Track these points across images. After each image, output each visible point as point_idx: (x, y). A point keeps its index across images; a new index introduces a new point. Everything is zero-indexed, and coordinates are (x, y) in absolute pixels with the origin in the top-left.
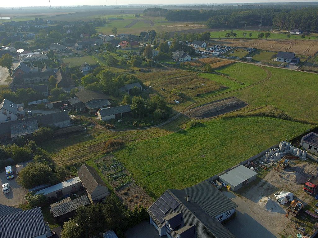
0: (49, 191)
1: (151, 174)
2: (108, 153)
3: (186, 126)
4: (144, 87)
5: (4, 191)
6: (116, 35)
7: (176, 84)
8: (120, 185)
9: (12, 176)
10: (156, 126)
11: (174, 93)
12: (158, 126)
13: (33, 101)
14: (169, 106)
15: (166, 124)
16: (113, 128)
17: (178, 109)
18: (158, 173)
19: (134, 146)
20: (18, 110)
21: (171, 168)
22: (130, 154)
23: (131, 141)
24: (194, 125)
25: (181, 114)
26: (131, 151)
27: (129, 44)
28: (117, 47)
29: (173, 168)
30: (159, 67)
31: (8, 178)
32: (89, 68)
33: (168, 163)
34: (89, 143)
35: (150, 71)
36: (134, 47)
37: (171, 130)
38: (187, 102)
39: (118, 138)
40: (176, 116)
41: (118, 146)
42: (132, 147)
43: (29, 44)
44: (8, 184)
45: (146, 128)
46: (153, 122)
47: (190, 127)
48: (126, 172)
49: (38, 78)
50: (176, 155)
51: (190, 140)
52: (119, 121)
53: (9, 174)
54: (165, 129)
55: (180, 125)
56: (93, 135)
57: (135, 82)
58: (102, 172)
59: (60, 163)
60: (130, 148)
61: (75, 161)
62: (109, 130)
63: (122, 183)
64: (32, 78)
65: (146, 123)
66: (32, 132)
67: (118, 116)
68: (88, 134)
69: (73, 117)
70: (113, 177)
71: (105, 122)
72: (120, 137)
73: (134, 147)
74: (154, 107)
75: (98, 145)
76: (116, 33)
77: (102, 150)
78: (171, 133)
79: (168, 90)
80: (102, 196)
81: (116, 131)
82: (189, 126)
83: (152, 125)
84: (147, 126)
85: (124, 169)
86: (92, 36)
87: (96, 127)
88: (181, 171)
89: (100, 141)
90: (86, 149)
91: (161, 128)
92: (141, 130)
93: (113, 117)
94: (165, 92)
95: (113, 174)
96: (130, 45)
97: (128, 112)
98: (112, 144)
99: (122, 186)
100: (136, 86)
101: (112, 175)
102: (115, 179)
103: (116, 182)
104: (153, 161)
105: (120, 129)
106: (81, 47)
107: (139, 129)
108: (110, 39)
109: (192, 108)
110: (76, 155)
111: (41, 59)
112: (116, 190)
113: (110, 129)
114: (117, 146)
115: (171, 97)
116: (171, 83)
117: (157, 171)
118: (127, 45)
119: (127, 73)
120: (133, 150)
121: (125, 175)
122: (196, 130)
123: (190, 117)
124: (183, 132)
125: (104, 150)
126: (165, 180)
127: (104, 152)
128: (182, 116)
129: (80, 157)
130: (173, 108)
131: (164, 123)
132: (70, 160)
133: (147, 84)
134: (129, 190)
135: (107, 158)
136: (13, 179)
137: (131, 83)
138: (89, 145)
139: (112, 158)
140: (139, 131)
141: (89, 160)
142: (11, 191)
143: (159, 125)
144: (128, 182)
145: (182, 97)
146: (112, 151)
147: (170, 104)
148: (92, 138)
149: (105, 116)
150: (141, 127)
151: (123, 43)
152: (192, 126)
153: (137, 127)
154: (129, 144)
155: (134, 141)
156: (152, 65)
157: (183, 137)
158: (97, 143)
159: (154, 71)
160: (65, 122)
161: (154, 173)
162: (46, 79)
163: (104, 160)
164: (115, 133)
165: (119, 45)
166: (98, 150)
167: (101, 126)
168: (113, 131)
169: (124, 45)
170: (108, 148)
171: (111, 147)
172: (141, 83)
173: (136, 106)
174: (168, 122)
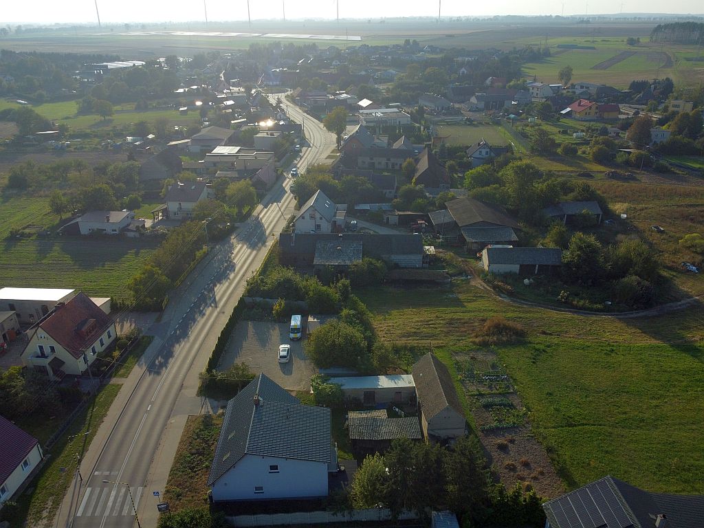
0: (353, 385)
1: (575, 425)
2: (485, 345)
4: (608, 214)
5: (281, 357)
6: (566, 84)
7: (700, 223)
8: (495, 424)
9: (298, 335)
10: (617, 315)
11: (689, 243)
12: (622, 317)
13: (365, 203)
14: (665, 273)
15: (645, 318)
16: (511, 294)
17: (689, 287)
18: (592, 428)
19: (549, 346)
20: (335, 216)
21: (630, 428)
22: (534, 362)
23: (544, 333)
25: (696, 301)
26: (538, 357)
27: (594, 108)
28: (563, 112)
29: (638, 432)
30: (663, 171)
31: (292, 335)
32: (487, 153)
33: (625, 413)
34: (449, 313)
35: (634, 179)
36: (606, 115)
37: (655, 334)
39: (514, 319)
40: (679, 303)
41: (511, 336)
42: (542, 347)
43: (383, 91)
44: (289, 346)
45: (589, 314)
46: (610, 303)
48: (515, 400)
49: (384, 161)
50: (655, 402)
52: (526, 281)
53: (295, 330)
54: (640, 329)
55: (688, 328)
56: (461, 297)
57: (587, 200)
58: (462, 382)
59: (384, 337)
60: (537, 350)
61: (412, 342)
62: (499, 296)
63: (500, 421)
64: (372, 159)
65: (592, 302)
66: (348, 263)
67: (526, 270)
68: (453, 292)
69: (431, 249)
70: (483, 401)
71: (495, 275)
72: (520, 318)
73: (548, 350)
74: (624, 267)
75: (467, 323)
76: (569, 79)
77: (473, 335)
78: (654, 342)
79: (672, 234)
80: (450, 433)
81: (514, 301)
83: (607, 310)
84: (591, 310)
85: (511, 393)
86: (512, 83)
87: (473, 283)
88: (659, 446)
89: (473, 314)
90: (440, 324)
91: (629, 322)
92: (576, 316)
93: (516, 268)
94: (664, 236)
95: (484, 394)
96: (597, 111)
97: (552, 266)
98: (499, 329)
99: (498, 428)
100: (588, 209)
101: (481, 395)
102: (487, 406)
103: (487, 414)
104: (586, 397)
105: (524, 300)
106: (482, 105)
107: (570, 312)
108: (550, 93)
110: (418, 331)
111: (398, 123)
112: (483, 431)
113: (502, 295)
114: (509, 336)
115: (675, 252)
116: (687, 217)
117: (592, 422)
118: (588, 111)
119: (573, 174)
120: (544, 356)
121: (511, 406)
124: (690, 349)
125: (476, 337)
126: (607, 452)
127: (477, 340)
128: (696, 307)
129: (426, 337)
130: (677, 282)
131: (641, 314)
132: (404, 336)
133: (620, 208)
134: (512, 441)
135: (480, 356)
136: (298, 340)
137: (576, 200)
138: (450, 316)
139: (491, 358)
140: (569, 315)
141: (441, 347)
142: (290, 362)
143: (626, 315)
144: (514, 423)
146: (496, 344)
147: (670, 268)
148: (458, 303)
149: (499, 263)
150: (576, 307)
151: (579, 105)
153: (567, 305)
154: (539, 340)
155: (551, 334)
156: (643, 164)
157: (687, 361)
158: (467, 316)
159: (646, 180)
160: (412, 257)
161: (583, 425)
162: (396, 164)
163: (472, 358)
164: (512, 306)
165: (569, 109)
166: (465, 332)
167: (483, 284)
168: (507, 300)
169: (580, 109)
170: (487, 335)
171: (493, 334)
172: (602, 204)
173: (578, 255)
174: (652, 312)
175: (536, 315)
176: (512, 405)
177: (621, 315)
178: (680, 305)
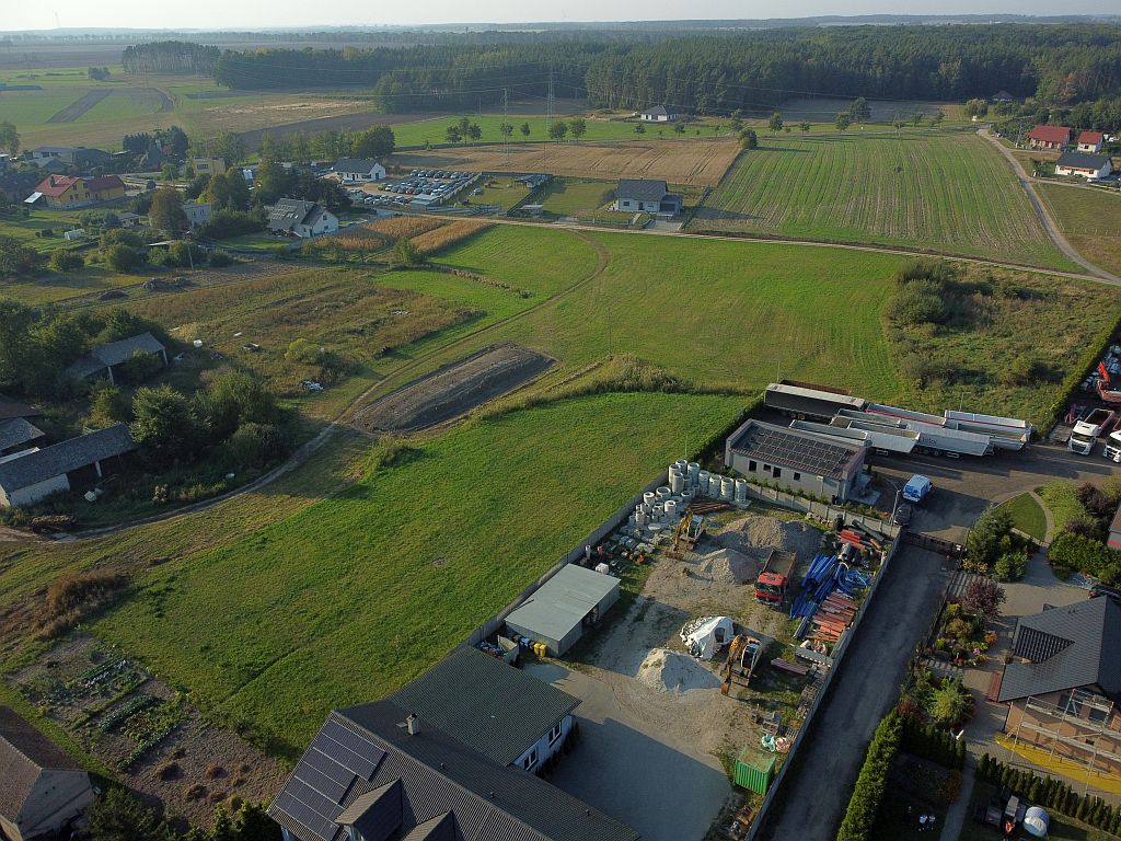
1: (262, 671)
2: (63, 632)
3: (361, 469)
4: (174, 346)
6: (14, 152)
7: (299, 322)
8: (141, 746)
10: (249, 487)
11: (297, 355)
12: (257, 487)
14: (286, 405)
15: (286, 475)
16: (71, 528)
17: (320, 412)
18: (284, 661)
19: (172, 579)
21: (330, 631)
22: (160, 616)
23: (156, 563)
24: (388, 459)
25: (337, 427)
26: (162, 604)
27: (80, 185)
28: (30, 200)
29: (342, 630)
30: (221, 263)
33: (316, 615)
35: (188, 284)
36: (105, 195)
37: (309, 491)
38: (352, 380)
39: (96, 565)
40: (319, 438)
41: (103, 594)
42: (162, 586)
45: (210, 503)
46: (233, 475)
47: (377, 470)
48: (156, 689)
50: (344, 581)
51: (386, 514)
52: (90, 496)
54: (287, 493)
55: (340, 467)
57: (134, 333)
58: (50, 714)
60: (156, 594)
62: (52, 538)
63: (146, 737)
65: (207, 485)
70: (103, 723)
71: (28, 509)
72: (106, 558)
73: (174, 585)
74: (229, 416)
75: (11, 612)
76: (16, 144)
77: (34, 625)
78: (312, 502)
79: (272, 349)
80: (69, 811)
81: (82, 537)
82: (374, 465)
83: (233, 487)
84: (211, 495)
85: (145, 682)
88: (372, 633)
89: (16, 591)
91: (268, 491)
92: (193, 515)
93: (61, 482)
94: (263, 355)
95: (101, 711)
96: (88, 190)
97: (123, 455)
98: (77, 593)
99: (148, 750)
100: (141, 348)
101: (95, 715)
102: (115, 727)
103: (120, 740)
104: (258, 623)
105: (99, 527)
107: (182, 512)
109: (372, 400)
112: (125, 770)
113: (57, 535)
114: (100, 596)
115: (286, 372)
116: (280, 320)
117: (280, 653)
118: (73, 193)
119: (92, 300)
120: (171, 598)
121: (155, 702)
122: (402, 476)
123: (371, 435)
124: (357, 492)
125: (41, 626)
126: (317, 681)
127: (45, 631)
128: (341, 436)
130: (304, 410)
133: (183, 332)
134: (181, 754)
135: (63, 654)
137: (115, 339)
139: (85, 647)
140: (182, 518)
143: (260, 482)
144: (172, 725)
145: (328, 366)
146: (82, 620)
147: (290, 396)
149: (24, 485)
150: (187, 502)
151: (54, 185)
152: (384, 463)
153: (172, 504)
154: (152, 578)
155: (167, 560)
156: (191, 259)
157: (358, 509)
158: (6, 600)
159: (206, 282)
161: (271, 664)
163: (50, 665)
164: (83, 545)
165: (38, 195)
167: (12, 531)
168: (70, 540)
169: (58, 191)
170: (61, 613)
171: (71, 606)
172: (159, 334)
173: (155, 424)
174: (292, 464)
175: (130, 543)
176: (155, 699)
177: (254, 486)
178: (321, 440)
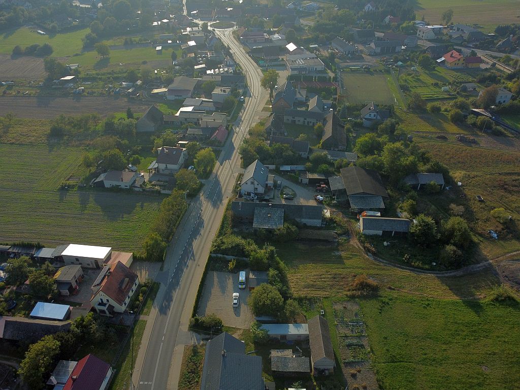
3: (485, 296)
5: (234, 304)
8: (351, 359)
9: (244, 286)
10: (437, 274)
11: (496, 215)
12: (440, 275)
14: (475, 239)
15: (455, 277)
16: (374, 254)
17: (489, 252)
19: (391, 300)
20: (267, 180)
22: (380, 313)
23: (390, 288)
24: (500, 299)
25: (490, 264)
26: (384, 308)
27: (462, 60)
28: (439, 61)
34: (335, 269)
37: (457, 291)
38: (513, 241)
39: (372, 276)
40: (479, 265)
42: (387, 300)
44: (238, 294)
45: (421, 272)
46: (435, 264)
47: (492, 300)
48: (365, 342)
49: (302, 119)
51: (480, 327)
52: (385, 243)
53: (241, 283)
54: (449, 287)
55: (477, 288)
56: (343, 254)
58: (336, 326)
60: (384, 303)
62: (367, 254)
63: (354, 357)
64: (294, 118)
65: (424, 263)
67: (386, 235)
68: (338, 250)
69: (327, 213)
70: (348, 341)
71: (367, 236)
72: (377, 274)
73: (390, 302)
75: (344, 278)
77: (347, 289)
78: (456, 298)
81: (375, 259)
82: (492, 297)
84: (422, 269)
85: (364, 336)
87: (352, 243)
89: (349, 270)
90: (328, 278)
91: (443, 280)
92: (412, 274)
93: (380, 233)
94: (483, 205)
95: (348, 336)
97: (403, 233)
99: (353, 362)
100: (436, 181)
101: (346, 336)
102: (349, 346)
103: (348, 351)
105: (382, 258)
106: (378, 50)
107: (409, 270)
108: (432, 36)
112: (344, 363)
114: (368, 292)
118: (457, 62)
122: (500, 311)
123: (502, 279)
124: (475, 306)
125: (349, 290)
127: (349, 293)
128: (489, 270)
129: (319, 288)
130: (482, 246)
131: (452, 274)
134: (359, 371)
135: (349, 306)
138: (334, 271)
139: (355, 308)
140: (407, 273)
141: (327, 298)
142: (239, 305)
143: (443, 274)
145: (507, 228)
147: (481, 235)
148: (340, 260)
149: (369, 229)
150: (413, 266)
151: (451, 56)
152: (496, 299)
153: (407, 265)
154: (385, 293)
155: (394, 289)
156: (485, 127)
157: (470, 316)
158: (344, 272)
159: (485, 142)
160: (315, 220)
163: (344, 308)
164: (374, 264)
165: (443, 59)
166: (343, 285)
167: (358, 243)
168: (371, 259)
171: (359, 290)
174: (459, 273)
175: (387, 273)
176: (363, 345)
178: (479, 267)
